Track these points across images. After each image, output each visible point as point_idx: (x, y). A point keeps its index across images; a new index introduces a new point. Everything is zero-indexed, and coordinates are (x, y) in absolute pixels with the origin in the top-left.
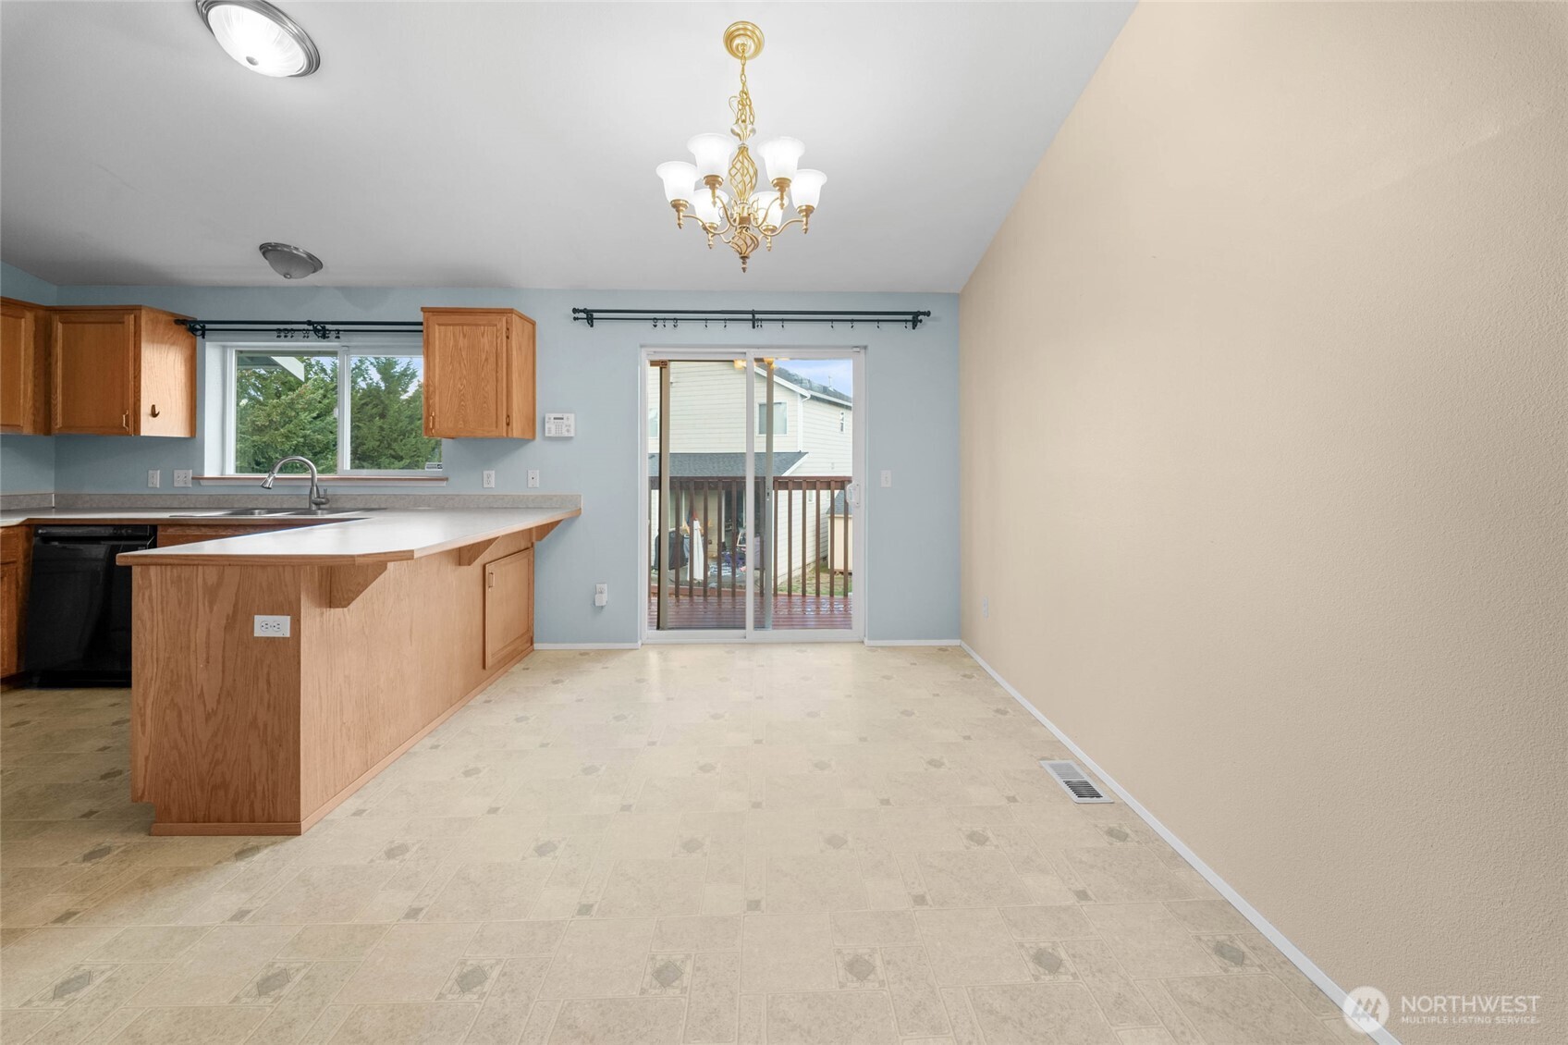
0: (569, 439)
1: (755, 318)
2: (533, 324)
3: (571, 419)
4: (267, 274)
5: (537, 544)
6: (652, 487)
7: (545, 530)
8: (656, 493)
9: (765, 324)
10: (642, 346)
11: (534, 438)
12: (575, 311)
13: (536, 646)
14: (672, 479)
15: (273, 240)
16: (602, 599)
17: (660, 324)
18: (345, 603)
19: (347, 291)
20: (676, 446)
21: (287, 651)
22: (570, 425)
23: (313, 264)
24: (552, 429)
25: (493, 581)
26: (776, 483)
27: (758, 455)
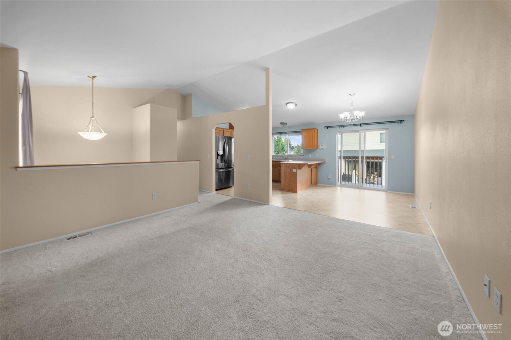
0: (323, 149)
1: (361, 125)
2: (318, 129)
3: (324, 145)
4: (281, 126)
5: (318, 167)
6: (339, 158)
7: (319, 164)
8: (340, 159)
9: (363, 126)
10: (337, 132)
11: (317, 149)
12: (325, 127)
13: (318, 184)
14: (343, 157)
15: (281, 122)
16: (330, 177)
17: (341, 128)
18: (301, 169)
19: (289, 127)
20: (344, 149)
21: (296, 174)
22: (324, 146)
23: (286, 124)
24: (321, 147)
25: (313, 171)
26: (367, 158)
27: (362, 150)
